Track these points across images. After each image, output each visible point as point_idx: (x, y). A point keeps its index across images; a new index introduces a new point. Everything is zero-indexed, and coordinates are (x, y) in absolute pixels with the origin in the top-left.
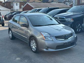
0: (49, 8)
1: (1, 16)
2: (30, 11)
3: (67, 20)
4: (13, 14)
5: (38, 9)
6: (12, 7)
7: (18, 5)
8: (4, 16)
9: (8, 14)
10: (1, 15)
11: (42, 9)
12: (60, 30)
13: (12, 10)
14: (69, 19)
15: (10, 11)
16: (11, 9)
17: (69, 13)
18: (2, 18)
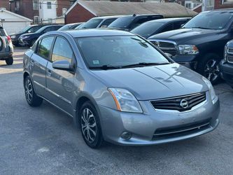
0: (134, 15)
1: (4, 38)
2: (84, 24)
3: (180, 49)
4: (37, 32)
5: (105, 18)
6: (37, 13)
7: (54, 7)
8: (14, 37)
9: (26, 32)
10: (4, 35)
11: (115, 19)
12: (167, 81)
13: (37, 21)
14: (187, 47)
15: (31, 24)
16: (33, 19)
17: (187, 31)
18: (7, 43)
